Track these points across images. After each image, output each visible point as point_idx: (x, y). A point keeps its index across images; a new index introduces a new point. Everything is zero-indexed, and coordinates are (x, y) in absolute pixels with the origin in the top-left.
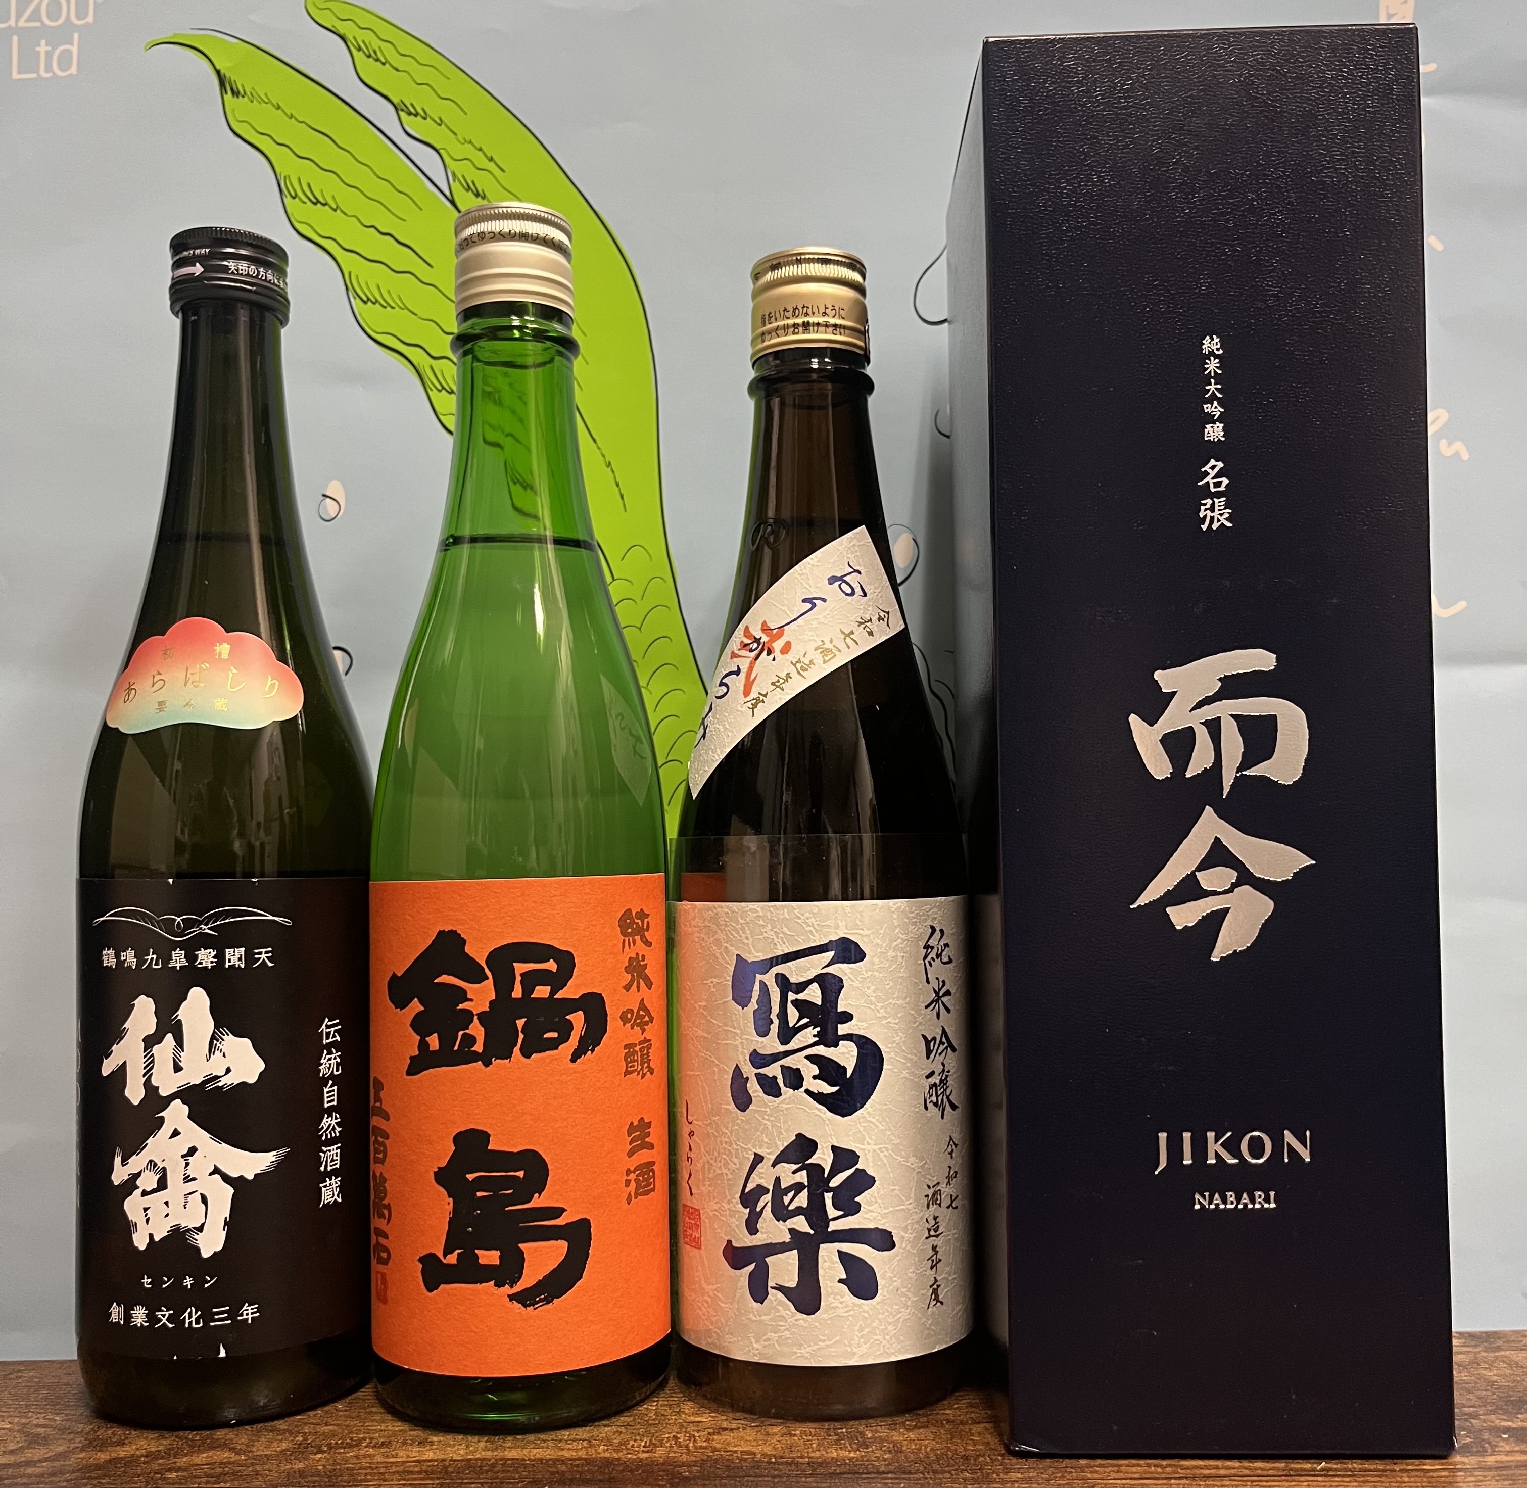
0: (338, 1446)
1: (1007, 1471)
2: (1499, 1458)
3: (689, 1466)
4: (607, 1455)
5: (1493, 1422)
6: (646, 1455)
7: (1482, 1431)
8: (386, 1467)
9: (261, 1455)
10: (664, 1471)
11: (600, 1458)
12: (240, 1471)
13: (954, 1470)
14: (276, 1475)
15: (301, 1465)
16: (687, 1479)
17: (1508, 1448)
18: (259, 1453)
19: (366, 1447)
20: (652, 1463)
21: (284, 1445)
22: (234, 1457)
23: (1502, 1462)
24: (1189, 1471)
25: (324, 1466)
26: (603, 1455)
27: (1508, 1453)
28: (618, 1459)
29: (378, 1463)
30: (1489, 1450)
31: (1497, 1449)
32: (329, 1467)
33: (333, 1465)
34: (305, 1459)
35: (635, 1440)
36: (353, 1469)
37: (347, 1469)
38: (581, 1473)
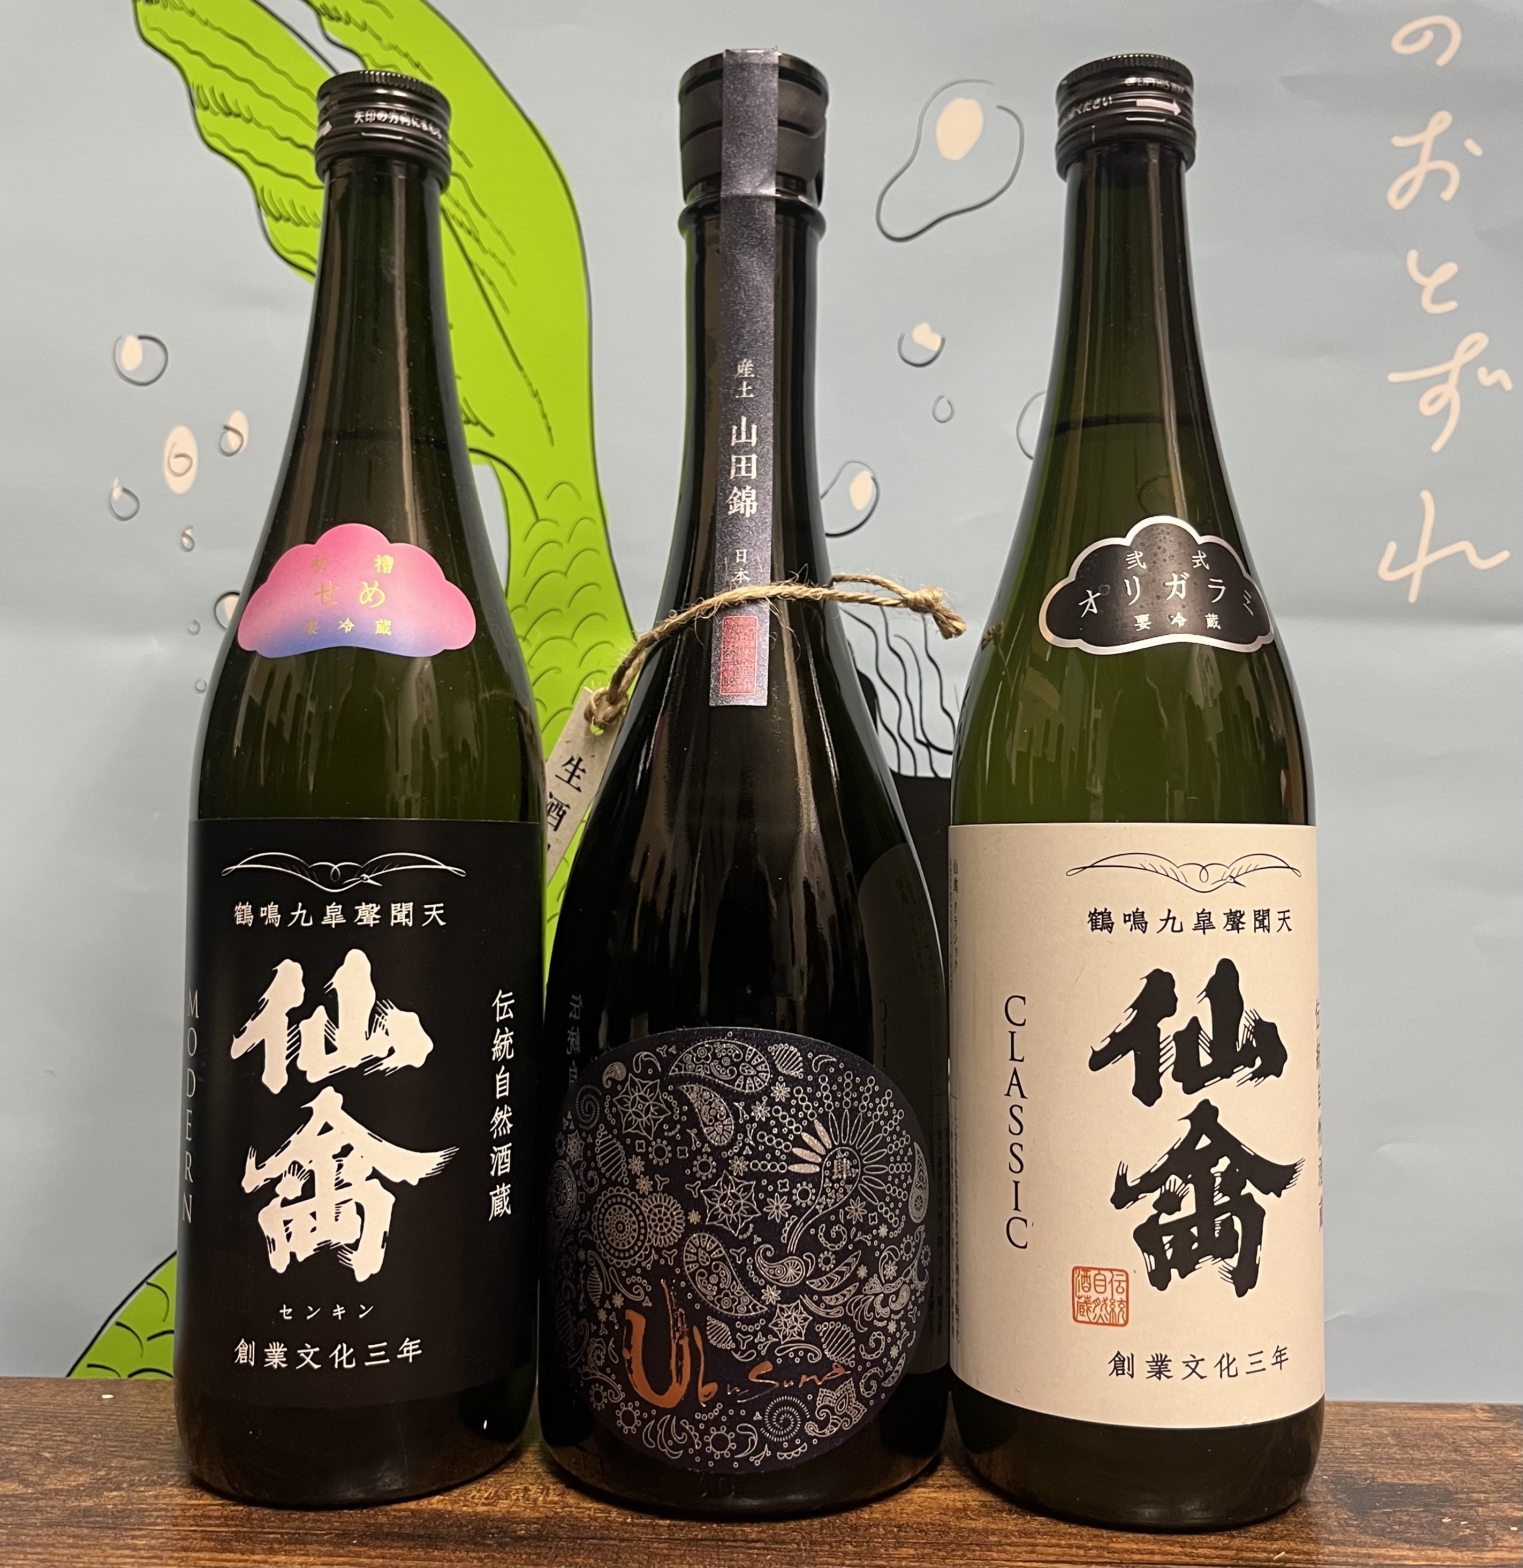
0: (140, 1483)
1: (899, 1545)
2: (1499, 1554)
3: (530, 1523)
4: (440, 1506)
5: (1503, 1512)
6: (485, 1508)
7: (1486, 1521)
8: (183, 1510)
9: (50, 1490)
10: (497, 1528)
11: (431, 1510)
12: (19, 1506)
13: (836, 1542)
14: (58, 1513)
15: (90, 1503)
16: (521, 1538)
17: (1514, 1543)
18: (50, 1487)
19: (171, 1486)
20: (487, 1518)
21: (81, 1480)
22: (21, 1489)
23: (1502, 1560)
24: (1116, 1555)
25: (115, 1505)
26: (435, 1506)
27: (1512, 1549)
28: (450, 1512)
29: (177, 1504)
30: (1491, 1545)
31: (1500, 1544)
32: (120, 1507)
33: (126, 1504)
34: (97, 1497)
35: (479, 1491)
36: (146, 1510)
37: (139, 1510)
38: (401, 1526)
